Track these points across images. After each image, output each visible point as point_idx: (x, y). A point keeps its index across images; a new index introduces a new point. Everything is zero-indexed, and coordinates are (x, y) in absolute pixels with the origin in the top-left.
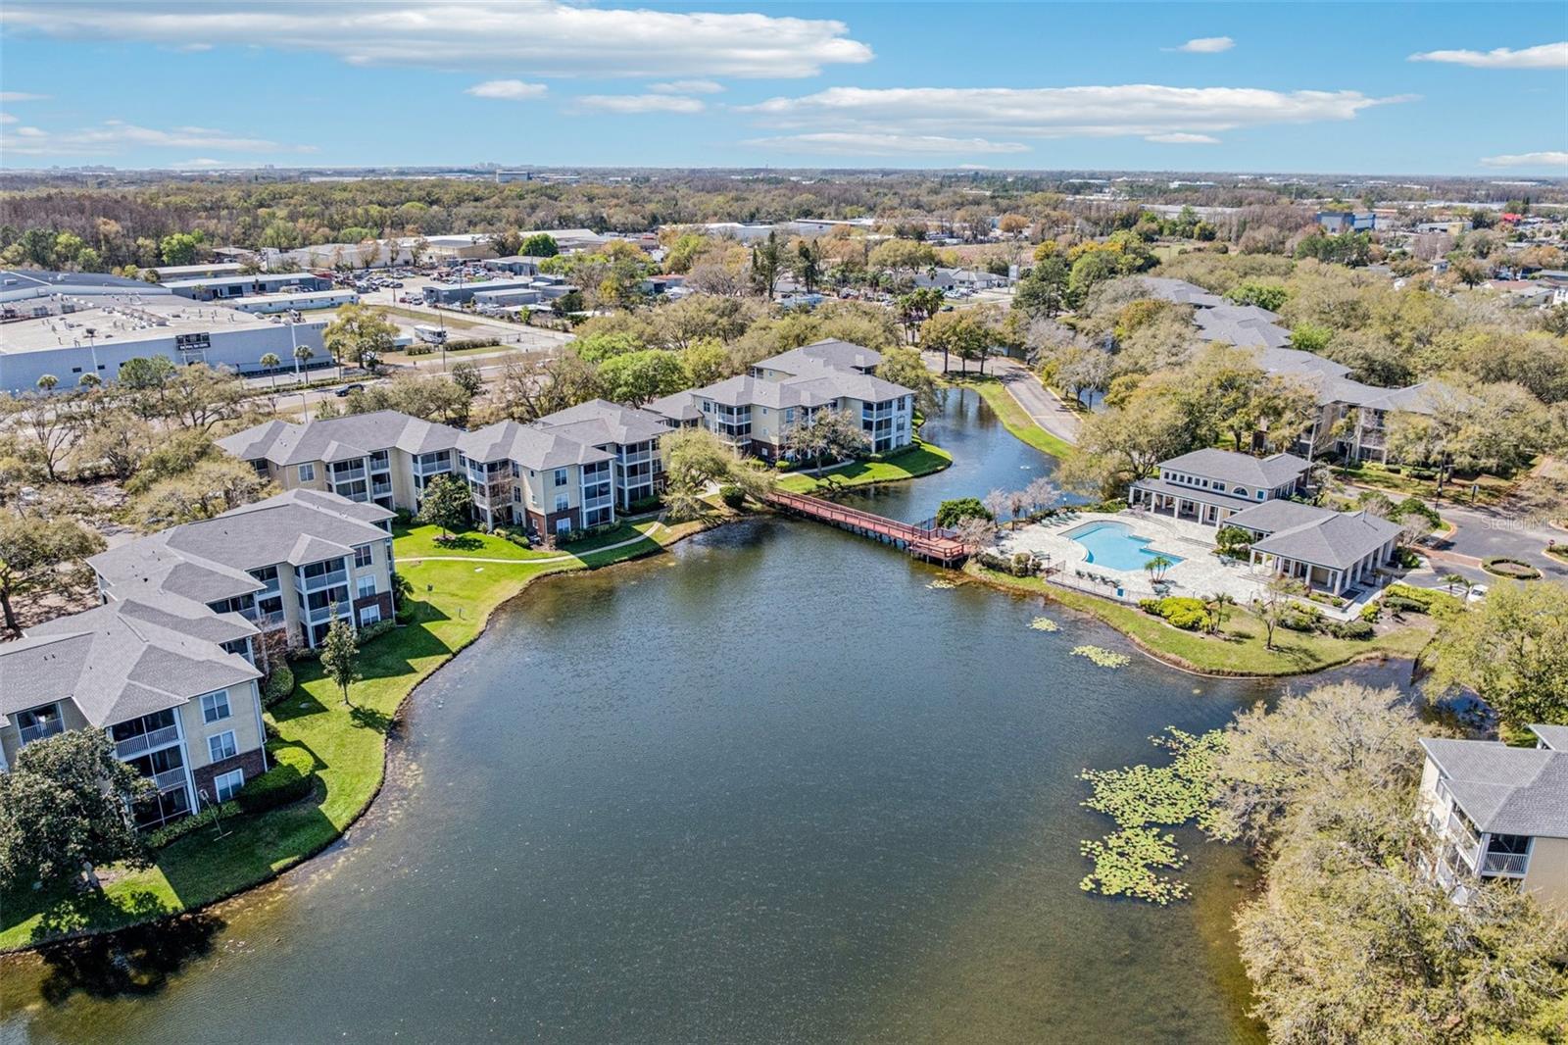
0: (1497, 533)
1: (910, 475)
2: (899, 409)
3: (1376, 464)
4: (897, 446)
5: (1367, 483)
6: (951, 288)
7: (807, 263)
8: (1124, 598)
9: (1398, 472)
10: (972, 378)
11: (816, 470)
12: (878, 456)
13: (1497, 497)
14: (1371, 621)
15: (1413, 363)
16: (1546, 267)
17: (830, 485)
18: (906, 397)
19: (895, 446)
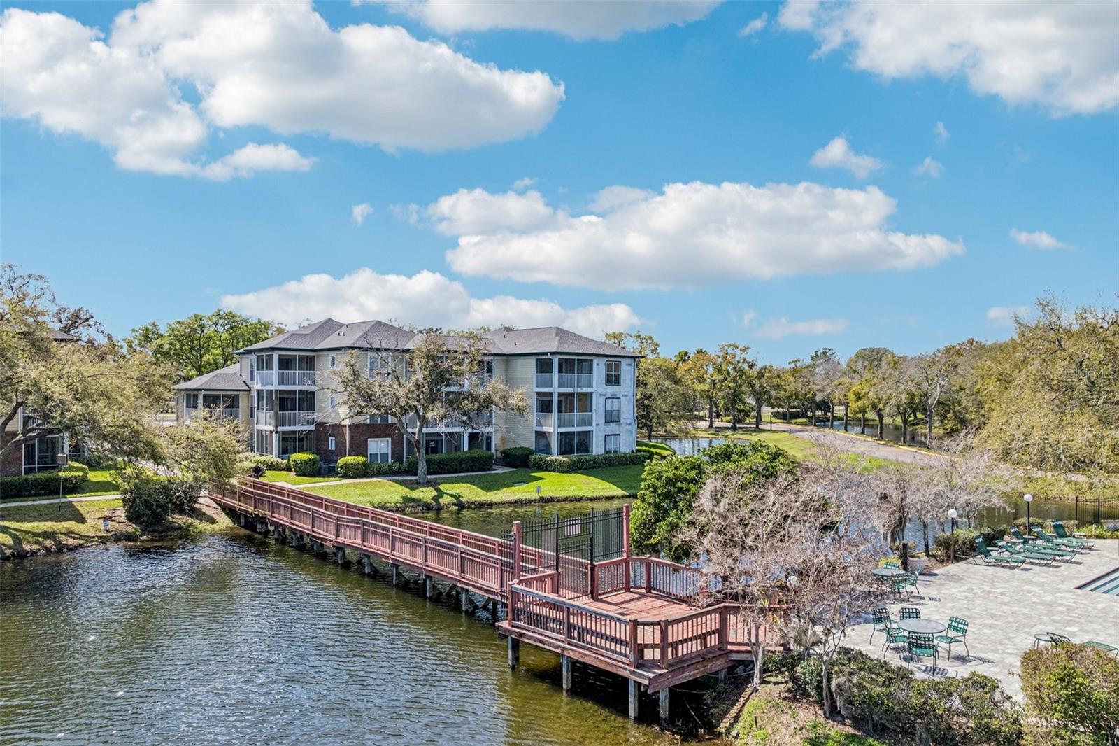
1: (621, 492)
2: (609, 382)
4: (607, 452)
17: (435, 499)
18: (624, 362)
19: (602, 450)
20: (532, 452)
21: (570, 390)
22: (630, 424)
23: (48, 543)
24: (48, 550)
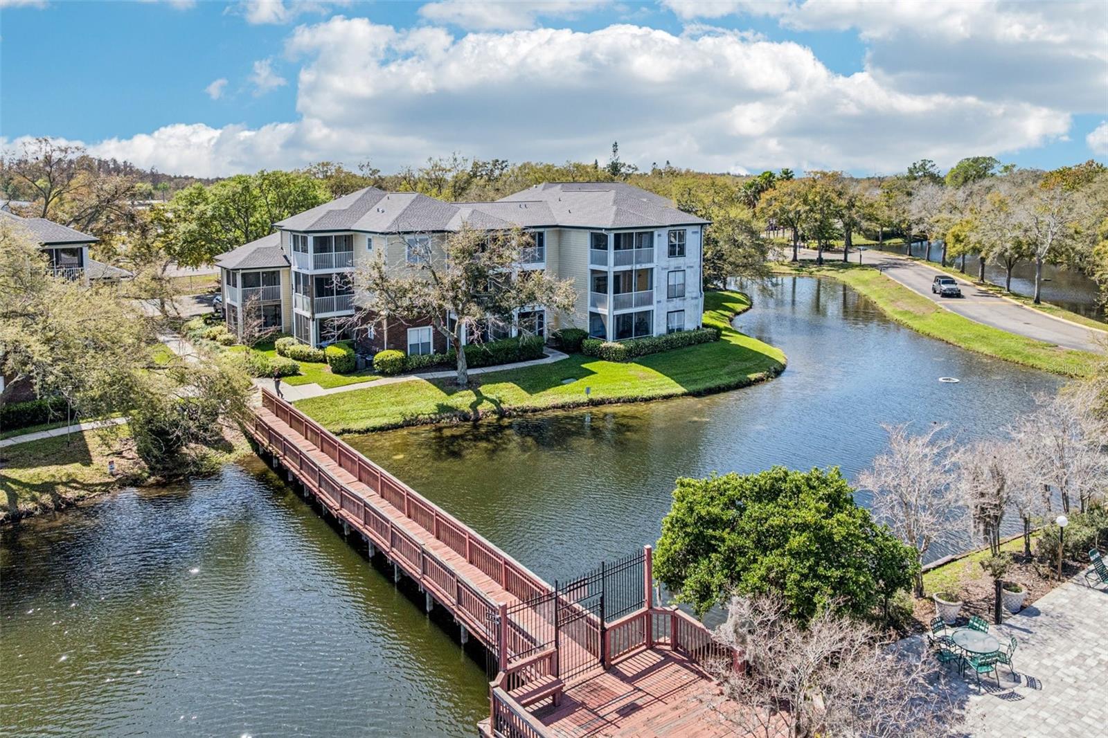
1: (680, 389)
2: (672, 253)
4: (670, 331)
10: (832, 266)
11: (453, 374)
17: (474, 406)
18: (689, 230)
19: (663, 330)
20: (585, 336)
21: (627, 268)
22: (696, 298)
23: (46, 498)
24: (45, 508)
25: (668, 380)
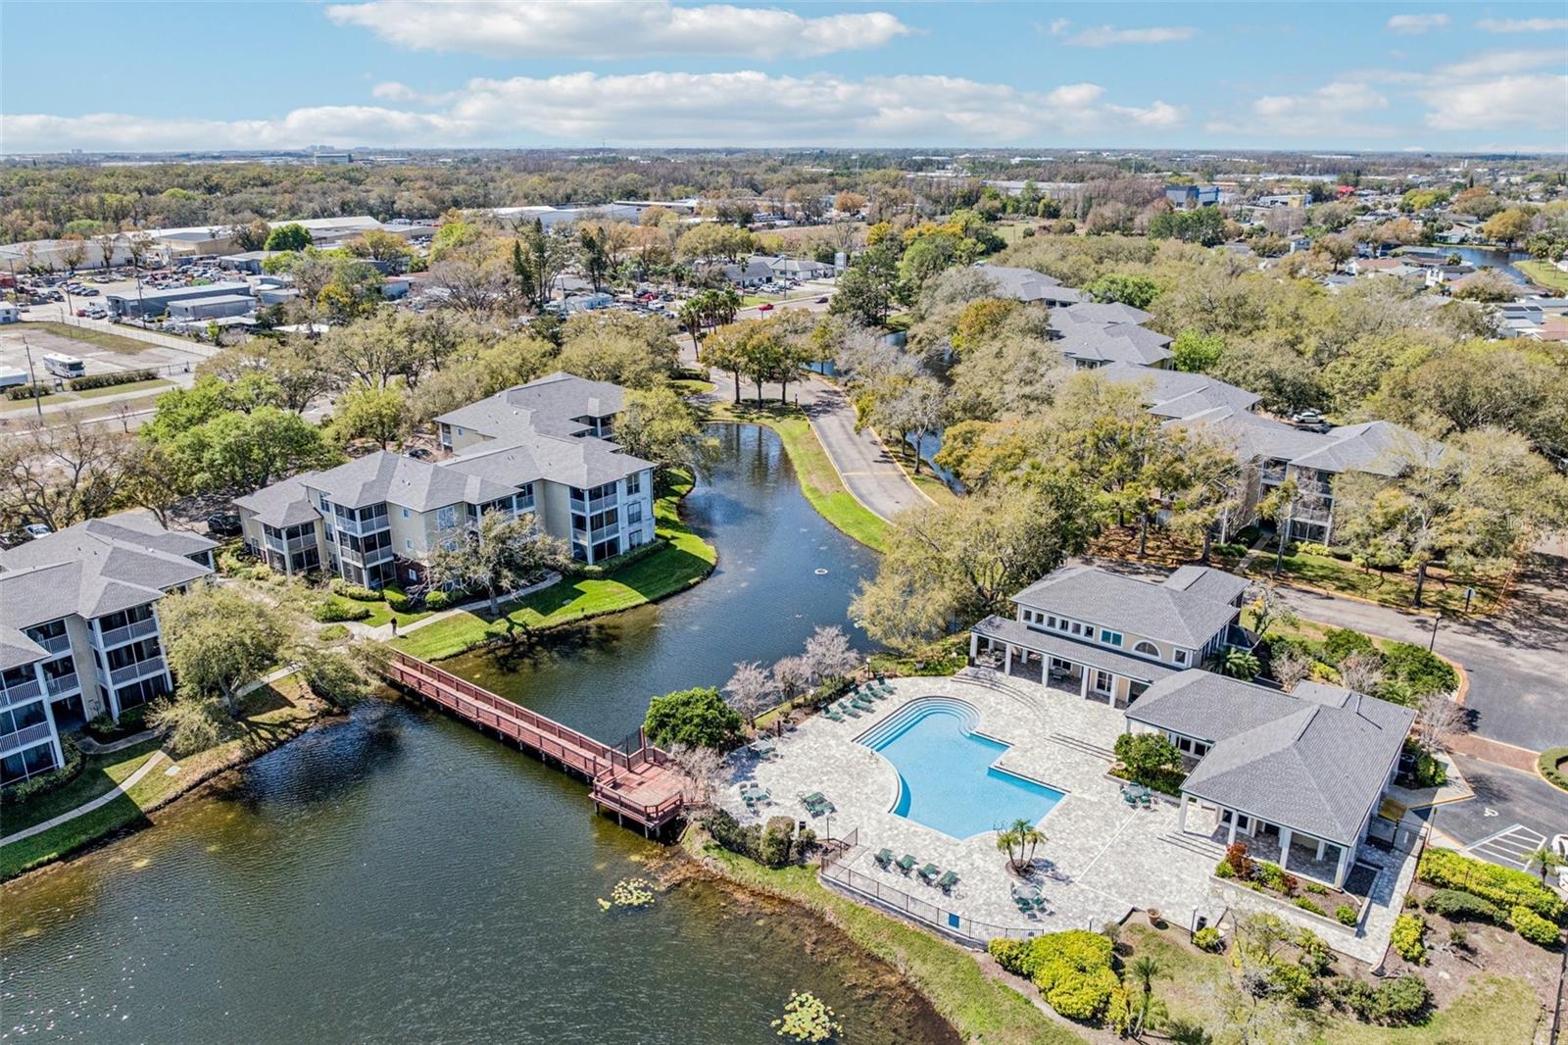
0: (1530, 682)
1: (644, 599)
2: (630, 492)
3: (1315, 546)
4: (632, 547)
5: (1310, 581)
6: (769, 280)
7: (591, 255)
8: (962, 931)
9: (1347, 558)
10: (771, 410)
11: (488, 604)
12: (597, 568)
13: (1495, 600)
14: (1416, 960)
15: (1328, 378)
16: (1406, 243)
17: (509, 630)
18: (642, 475)
19: (628, 547)
21: (599, 511)
22: (649, 518)
25: (635, 593)
